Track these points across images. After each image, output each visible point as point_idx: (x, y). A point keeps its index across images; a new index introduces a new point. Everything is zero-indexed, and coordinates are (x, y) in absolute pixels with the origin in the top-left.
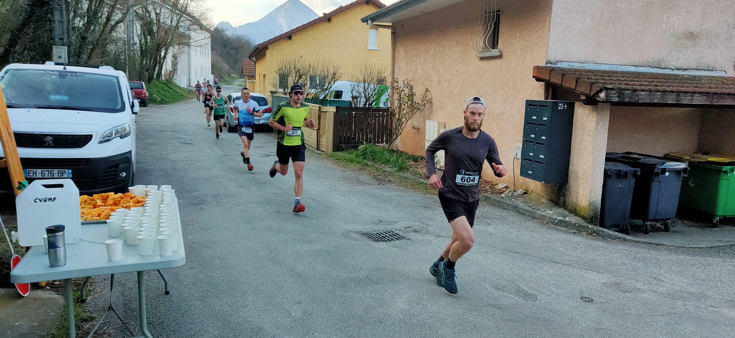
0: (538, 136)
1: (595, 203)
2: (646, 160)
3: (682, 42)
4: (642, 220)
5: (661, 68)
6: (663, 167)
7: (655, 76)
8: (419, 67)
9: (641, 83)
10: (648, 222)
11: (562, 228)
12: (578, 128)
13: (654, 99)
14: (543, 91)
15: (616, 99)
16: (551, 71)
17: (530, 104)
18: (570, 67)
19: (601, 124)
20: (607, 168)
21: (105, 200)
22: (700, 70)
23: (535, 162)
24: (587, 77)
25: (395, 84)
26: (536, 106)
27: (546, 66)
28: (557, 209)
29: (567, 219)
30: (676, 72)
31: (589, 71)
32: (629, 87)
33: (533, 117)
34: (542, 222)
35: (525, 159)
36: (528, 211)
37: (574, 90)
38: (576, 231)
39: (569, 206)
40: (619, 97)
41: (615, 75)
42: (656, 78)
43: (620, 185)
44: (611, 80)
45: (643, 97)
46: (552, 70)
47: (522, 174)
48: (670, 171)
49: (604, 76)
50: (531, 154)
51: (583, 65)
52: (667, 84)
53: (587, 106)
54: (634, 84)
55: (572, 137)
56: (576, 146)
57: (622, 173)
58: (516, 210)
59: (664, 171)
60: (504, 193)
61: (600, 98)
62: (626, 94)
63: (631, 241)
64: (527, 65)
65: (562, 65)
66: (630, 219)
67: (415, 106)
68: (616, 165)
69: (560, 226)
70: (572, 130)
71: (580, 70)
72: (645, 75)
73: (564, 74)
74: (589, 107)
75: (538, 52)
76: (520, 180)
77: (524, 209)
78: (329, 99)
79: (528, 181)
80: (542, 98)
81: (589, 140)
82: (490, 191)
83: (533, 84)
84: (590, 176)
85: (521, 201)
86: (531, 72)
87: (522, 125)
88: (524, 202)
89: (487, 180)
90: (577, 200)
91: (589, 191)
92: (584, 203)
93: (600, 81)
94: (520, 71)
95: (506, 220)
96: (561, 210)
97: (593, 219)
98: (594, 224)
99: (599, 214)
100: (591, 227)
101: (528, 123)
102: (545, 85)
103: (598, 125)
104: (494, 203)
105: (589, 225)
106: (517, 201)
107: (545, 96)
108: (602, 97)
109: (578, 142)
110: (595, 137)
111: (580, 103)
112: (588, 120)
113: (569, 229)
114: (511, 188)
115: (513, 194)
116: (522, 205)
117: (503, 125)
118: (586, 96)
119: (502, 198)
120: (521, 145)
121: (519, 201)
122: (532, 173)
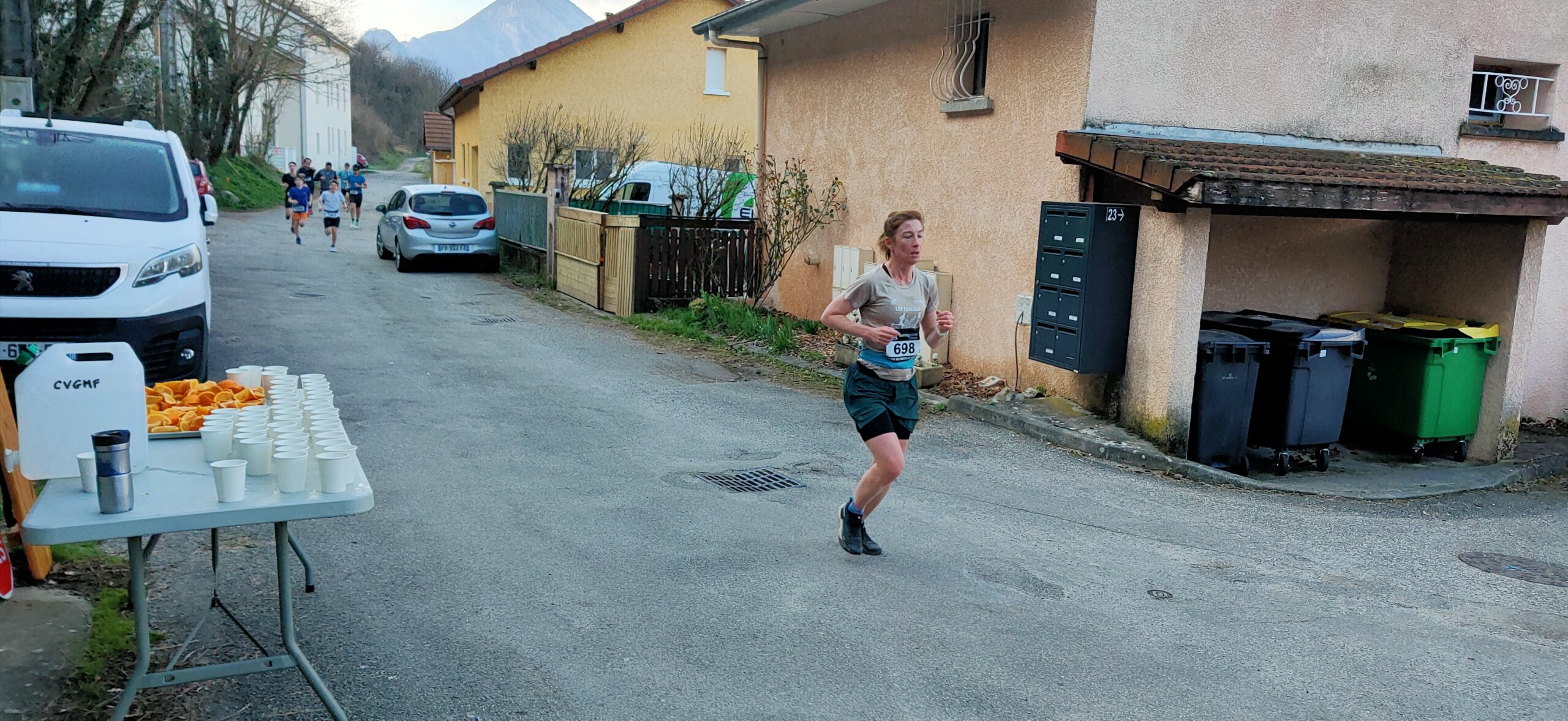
0: (1066, 278)
1: (1180, 412)
2: (1281, 325)
3: (1356, 85)
4: (1273, 449)
5: (1314, 138)
6: (1315, 339)
7: (1302, 156)
8: (819, 132)
9: (1272, 167)
10: (1285, 451)
11: (1113, 464)
12: (1147, 260)
13: (1296, 201)
14: (1077, 184)
15: (1223, 200)
16: (1093, 141)
17: (1050, 212)
18: (1131, 135)
19: (1193, 250)
20: (1206, 340)
21: (181, 394)
22: (1391, 143)
23: (1060, 329)
24: (1166, 154)
25: (768, 169)
26: (1062, 213)
27: (1083, 131)
28: (1102, 424)
29: (1124, 444)
30: (1344, 148)
31: (1170, 143)
32: (1250, 176)
33: (1056, 238)
34: (1072, 452)
35: (1040, 324)
36: (1044, 430)
37: (1137, 179)
38: (1141, 470)
39: (1127, 419)
40: (1228, 194)
41: (1222, 151)
42: (1303, 159)
43: (1230, 375)
44: (1214, 160)
45: (1277, 196)
46: (1095, 139)
47: (1032, 355)
48: (1330, 347)
49: (1200, 153)
50: (1050, 313)
51: (1157, 130)
52: (1325, 171)
53: (1164, 214)
54: (1258, 169)
56: (1143, 297)
57: (1234, 352)
58: (1022, 428)
59: (1317, 347)
60: (997, 395)
61: (1190, 197)
62: (1242, 190)
63: (1250, 487)
64: (1044, 131)
65: (1115, 130)
66: (1248, 446)
67: (810, 215)
68: (1222, 336)
69: (1109, 459)
70: (1134, 263)
71: (1151, 140)
72: (1281, 151)
73: (1119, 149)
74: (1169, 215)
75: (1066, 103)
76: (1029, 369)
77: (1037, 426)
79: (1044, 369)
80: (1075, 198)
81: (1168, 283)
82: (967, 391)
83: (1056, 170)
84: (1170, 358)
85: (1032, 410)
86: (1052, 145)
87: (1033, 255)
88: (1036, 413)
89: (962, 369)
90: (1143, 407)
91: (1168, 388)
92: (1157, 413)
93: (1190, 163)
94: (1030, 141)
95: (1001, 449)
96: (1111, 428)
97: (1178, 446)
98: (1177, 454)
99: (1188, 436)
100: (1170, 460)
101: (1046, 250)
102: (1081, 171)
103: (1186, 254)
104: (978, 416)
105: (1167, 457)
106: (1022, 411)
107: (1080, 195)
108: (1193, 196)
109: (1147, 288)
110: (1181, 277)
111: (1152, 207)
112: (1166, 243)
113: (1128, 466)
114: (1010, 385)
115: (1014, 396)
116: (1032, 419)
118: (1163, 194)
119: (992, 405)
120: (1030, 296)
121: (1027, 410)
122: (1053, 352)
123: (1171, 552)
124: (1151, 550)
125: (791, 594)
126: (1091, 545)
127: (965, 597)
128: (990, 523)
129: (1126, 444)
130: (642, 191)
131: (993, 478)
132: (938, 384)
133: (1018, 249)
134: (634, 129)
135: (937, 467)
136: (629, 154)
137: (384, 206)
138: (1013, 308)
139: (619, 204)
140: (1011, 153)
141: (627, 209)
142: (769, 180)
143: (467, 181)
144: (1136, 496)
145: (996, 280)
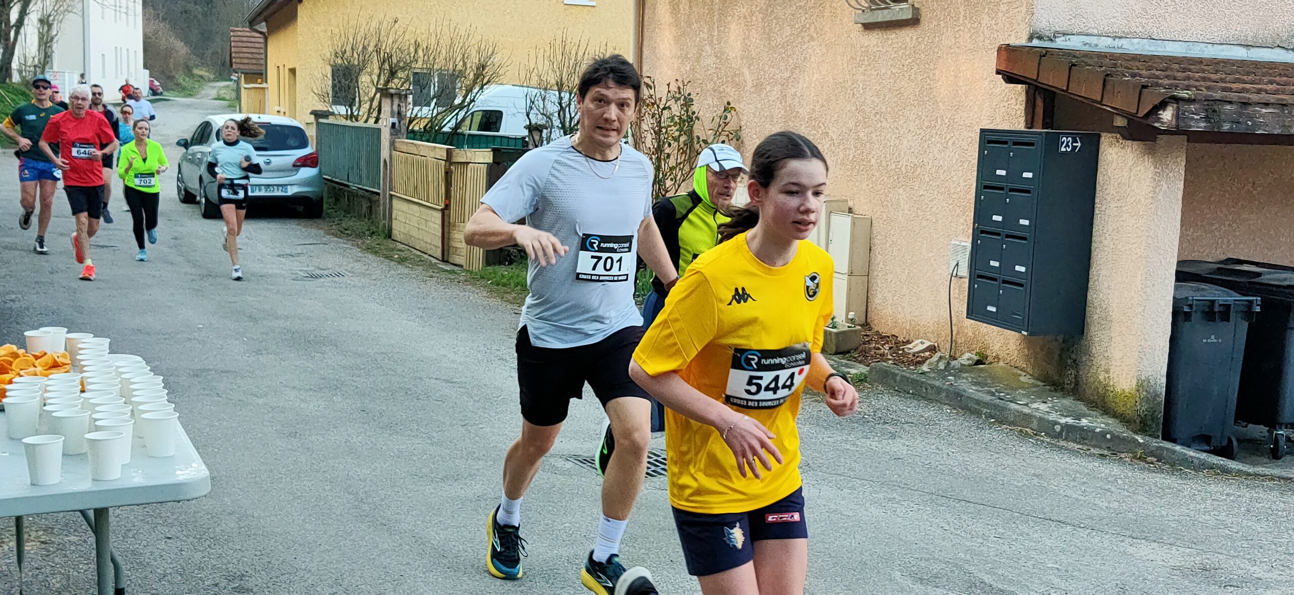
0: (1010, 220)
1: (1152, 382)
2: (1273, 276)
4: (1265, 426)
9: (1260, 86)
10: (1281, 429)
11: (1071, 445)
12: (1109, 198)
13: (1289, 126)
14: (1023, 107)
15: (1202, 126)
16: (1042, 56)
17: (990, 139)
18: (1087, 48)
19: (1165, 186)
20: (1181, 296)
24: (1131, 71)
26: (1005, 142)
27: (1029, 45)
28: (1058, 398)
29: (1082, 421)
31: (1135, 58)
32: (1233, 96)
33: (999, 172)
34: (1021, 431)
35: (980, 276)
36: (987, 405)
37: (1097, 101)
38: (1105, 452)
39: (1088, 392)
40: (1208, 119)
41: (1198, 67)
43: (1213, 337)
44: (1189, 78)
46: (1043, 54)
49: (1172, 69)
50: (992, 263)
53: (1129, 143)
54: (1243, 89)
55: (1095, 221)
56: (1106, 242)
57: (1217, 309)
58: (959, 402)
60: (928, 362)
61: (1159, 123)
62: (1226, 114)
63: (1240, 473)
64: (980, 44)
65: (1068, 43)
66: (1235, 422)
68: (1203, 289)
69: (1066, 439)
70: (1093, 203)
71: (1112, 54)
72: (1270, 67)
73: (1075, 65)
74: (1136, 145)
75: (1008, 11)
76: (966, 331)
77: (978, 400)
78: (468, 132)
79: (985, 331)
80: (1019, 125)
81: (1135, 226)
82: (891, 357)
83: (997, 91)
84: (1139, 316)
85: (970, 380)
86: (991, 61)
87: (971, 193)
88: (975, 384)
89: (885, 330)
90: (1107, 376)
91: (1137, 353)
92: (1124, 383)
93: (1160, 81)
94: (964, 57)
95: (934, 427)
96: (1068, 402)
97: (1149, 422)
98: (1149, 433)
99: (1163, 410)
100: (1141, 441)
101: (986, 187)
102: (1027, 93)
103: (1157, 190)
104: (905, 388)
105: (1137, 437)
106: (959, 381)
107: (1026, 121)
108: (1166, 121)
109: (1110, 232)
110: (1151, 218)
111: (1114, 135)
112: (1132, 178)
113: (1088, 447)
114: (943, 350)
115: (948, 363)
116: (972, 391)
117: (922, 192)
118: (1129, 121)
119: (921, 373)
120: (967, 243)
121: (964, 381)
122: (993, 309)
123: (1144, 550)
124: (1122, 549)
126: (1048, 543)
129: (1087, 421)
130: (491, 119)
131: (926, 463)
132: (855, 350)
133: (952, 186)
134: (483, 47)
135: (858, 449)
136: (477, 77)
137: (187, 140)
138: (945, 258)
139: (465, 135)
140: (941, 71)
141: (474, 142)
142: (648, 105)
143: (282, 110)
144: (1101, 483)
145: (925, 223)
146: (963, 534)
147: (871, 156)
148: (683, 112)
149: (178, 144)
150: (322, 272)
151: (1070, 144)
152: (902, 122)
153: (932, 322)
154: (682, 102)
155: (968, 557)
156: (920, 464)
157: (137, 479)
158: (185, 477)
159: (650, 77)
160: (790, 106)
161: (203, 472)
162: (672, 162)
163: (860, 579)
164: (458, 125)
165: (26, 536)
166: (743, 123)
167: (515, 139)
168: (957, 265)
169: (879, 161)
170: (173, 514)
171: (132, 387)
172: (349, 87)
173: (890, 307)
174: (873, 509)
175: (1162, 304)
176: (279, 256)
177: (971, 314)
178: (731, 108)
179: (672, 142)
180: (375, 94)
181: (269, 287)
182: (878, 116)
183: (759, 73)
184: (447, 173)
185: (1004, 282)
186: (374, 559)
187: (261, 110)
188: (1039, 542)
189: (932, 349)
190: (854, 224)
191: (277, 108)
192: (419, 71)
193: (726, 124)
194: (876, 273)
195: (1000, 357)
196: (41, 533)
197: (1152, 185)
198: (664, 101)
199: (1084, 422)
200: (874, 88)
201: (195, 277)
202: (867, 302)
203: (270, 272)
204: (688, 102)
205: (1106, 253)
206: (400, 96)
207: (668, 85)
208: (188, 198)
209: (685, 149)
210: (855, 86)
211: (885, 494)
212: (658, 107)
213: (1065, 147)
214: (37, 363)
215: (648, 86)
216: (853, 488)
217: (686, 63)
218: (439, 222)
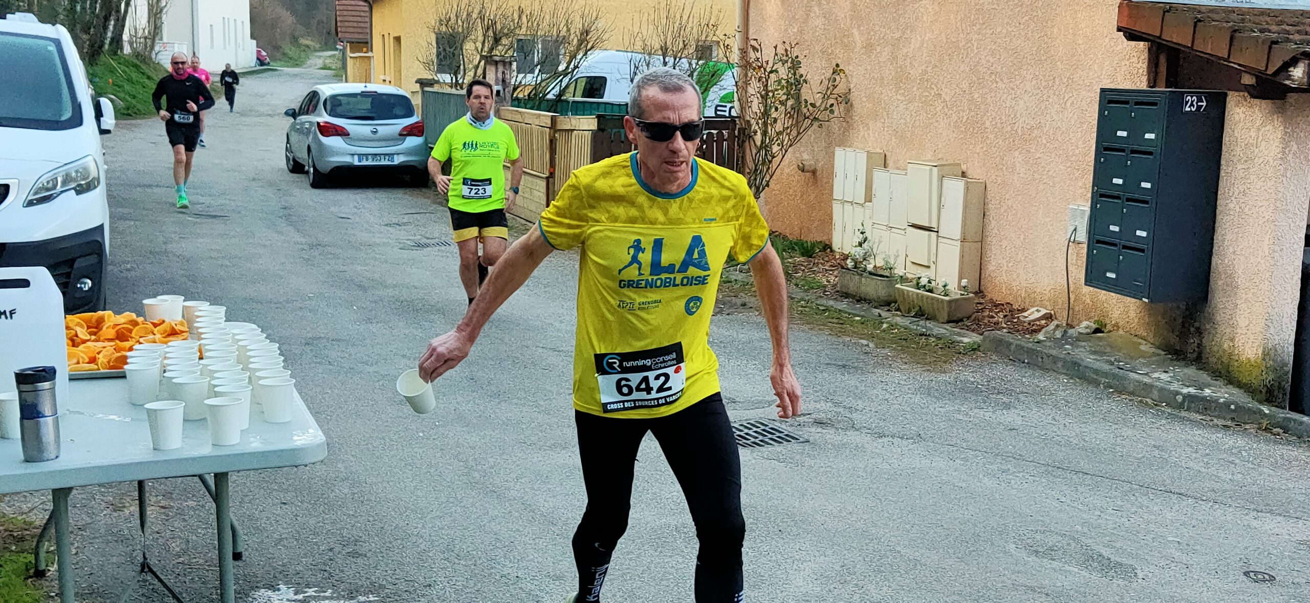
0: (1132, 183)
1: (1279, 351)
11: (1194, 416)
12: (1236, 159)
14: (1145, 65)
16: (1164, 13)
17: (1112, 101)
24: (1259, 26)
25: (753, 55)
26: (1126, 103)
28: (1180, 367)
29: (1205, 391)
31: (1265, 12)
33: (1120, 133)
34: (1141, 401)
35: (1099, 242)
36: (1106, 374)
37: (1223, 58)
38: (1229, 423)
39: (1211, 360)
46: (1169, 9)
49: (1303, 24)
50: (1112, 228)
53: (1257, 101)
56: (1231, 206)
58: (1076, 371)
60: (1044, 330)
61: (1290, 81)
67: (805, 110)
69: (1188, 409)
70: (1218, 165)
71: (1240, 9)
73: (1199, 20)
74: (1265, 104)
76: (1084, 298)
77: (1097, 370)
78: (571, 99)
79: (1104, 298)
80: (1142, 84)
81: (1263, 188)
82: (1005, 326)
83: (1118, 49)
84: (1267, 283)
85: (1088, 349)
86: (1111, 17)
87: (1090, 155)
88: (1094, 353)
89: (999, 299)
90: (1231, 344)
91: (1264, 321)
92: (1250, 352)
93: (1291, 37)
94: (1084, 13)
95: (1050, 397)
96: (1191, 371)
97: (1276, 393)
98: (1277, 404)
99: (1290, 380)
100: (1267, 412)
101: (1106, 149)
102: (1149, 50)
103: (1287, 153)
104: (1019, 357)
105: (1262, 407)
106: (1077, 351)
107: (1149, 80)
108: (1296, 78)
109: (1236, 194)
110: (1280, 181)
111: (1242, 94)
112: (1260, 138)
113: (1213, 418)
114: (1060, 318)
115: (1065, 332)
116: (1089, 360)
117: (1038, 155)
118: (1257, 77)
119: (1037, 342)
120: (1086, 207)
121: (1082, 349)
122: (1113, 276)
123: (1270, 524)
124: (1246, 523)
125: (798, 570)
126: (1169, 516)
127: (1013, 577)
128: (1040, 489)
129: (1210, 391)
130: (595, 86)
131: (1042, 433)
132: (968, 318)
133: (1070, 149)
134: (587, 11)
135: (971, 419)
136: (580, 42)
137: (295, 110)
138: (1063, 223)
139: (569, 102)
140: (1059, 29)
141: (579, 109)
142: (754, 69)
143: (388, 79)
144: (1225, 455)
145: (1041, 187)
146: (1080, 506)
147: (985, 118)
148: (790, 75)
149: (286, 113)
150: (428, 241)
151: (1194, 103)
152: (1018, 83)
153: (1048, 289)
154: (789, 65)
155: (1086, 530)
156: (1035, 435)
157: (256, 445)
158: (303, 442)
159: (756, 40)
160: (901, 67)
161: (319, 437)
162: (779, 127)
163: (974, 551)
164: (562, 92)
165: (147, 502)
166: (852, 86)
167: (620, 105)
168: (1075, 230)
169: (994, 123)
170: (287, 480)
171: (248, 354)
172: (454, 55)
173: (1004, 274)
174: (986, 480)
175: (1291, 269)
176: (387, 225)
177: (1089, 281)
178: (840, 70)
179: (779, 107)
180: (479, 62)
181: (378, 256)
182: (993, 77)
183: (869, 33)
184: (551, 141)
185: (1125, 247)
186: (484, 526)
187: (367, 80)
188: (1159, 515)
189: (1049, 317)
190: (967, 189)
191: (382, 77)
192: (522, 37)
193: (835, 87)
194: (989, 239)
195: (1120, 325)
196: (161, 498)
197: (1281, 145)
198: (770, 64)
199: (1207, 392)
200: (989, 47)
201: (305, 247)
202: (981, 269)
203: (378, 241)
204: (795, 65)
205: (1232, 217)
206: (504, 63)
207: (776, 47)
208: (297, 168)
209: (792, 113)
210: (969, 45)
211: (999, 465)
212: (765, 70)
213: (1190, 107)
214: (156, 330)
215: (754, 49)
216: (966, 460)
217: (794, 25)
218: (544, 190)
